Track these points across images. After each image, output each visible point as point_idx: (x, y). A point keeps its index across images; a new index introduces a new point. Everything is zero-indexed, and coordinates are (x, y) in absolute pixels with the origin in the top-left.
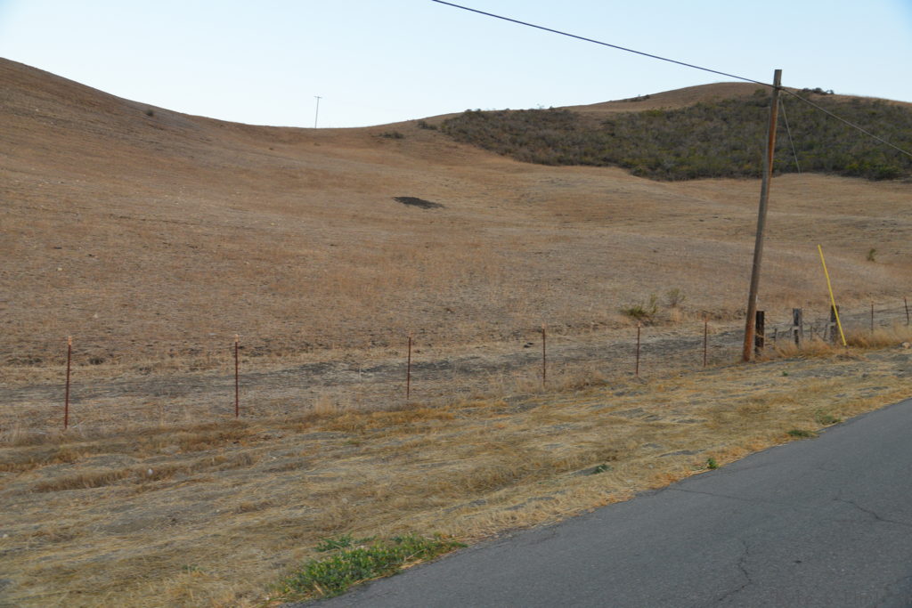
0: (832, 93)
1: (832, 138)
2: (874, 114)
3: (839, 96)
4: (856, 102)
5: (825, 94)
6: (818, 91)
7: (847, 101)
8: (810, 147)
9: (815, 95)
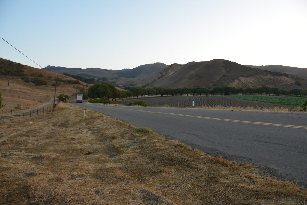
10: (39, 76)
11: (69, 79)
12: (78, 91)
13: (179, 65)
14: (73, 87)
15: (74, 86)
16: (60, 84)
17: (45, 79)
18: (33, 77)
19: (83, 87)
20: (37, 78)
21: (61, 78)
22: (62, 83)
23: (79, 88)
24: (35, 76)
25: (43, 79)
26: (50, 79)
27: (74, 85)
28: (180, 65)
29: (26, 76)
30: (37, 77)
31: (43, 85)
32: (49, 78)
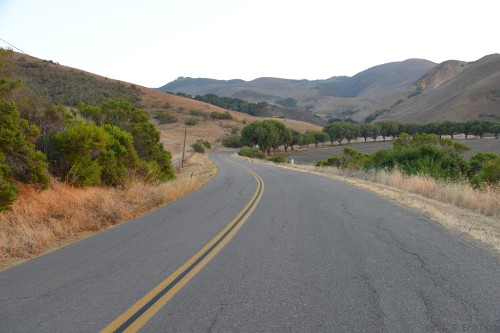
0: (58, 64)
1: (68, 89)
2: (83, 79)
3: (62, 66)
4: (72, 71)
5: (55, 64)
6: (51, 62)
7: (68, 70)
8: (60, 93)
9: (50, 64)
10: (165, 108)
11: (213, 111)
12: (227, 132)
13: (460, 65)
14: (220, 126)
15: (222, 123)
16: (198, 121)
17: (173, 113)
18: (155, 110)
19: (238, 125)
20: (162, 111)
21: (200, 110)
22: (202, 120)
23: (230, 127)
24: (158, 108)
25: (171, 112)
26: (181, 112)
27: (221, 121)
28: (463, 64)
29: (145, 108)
30: (161, 109)
31: (172, 122)
32: (181, 110)
